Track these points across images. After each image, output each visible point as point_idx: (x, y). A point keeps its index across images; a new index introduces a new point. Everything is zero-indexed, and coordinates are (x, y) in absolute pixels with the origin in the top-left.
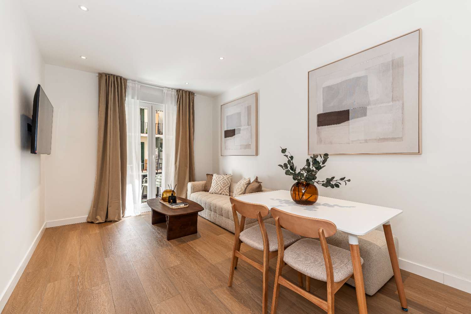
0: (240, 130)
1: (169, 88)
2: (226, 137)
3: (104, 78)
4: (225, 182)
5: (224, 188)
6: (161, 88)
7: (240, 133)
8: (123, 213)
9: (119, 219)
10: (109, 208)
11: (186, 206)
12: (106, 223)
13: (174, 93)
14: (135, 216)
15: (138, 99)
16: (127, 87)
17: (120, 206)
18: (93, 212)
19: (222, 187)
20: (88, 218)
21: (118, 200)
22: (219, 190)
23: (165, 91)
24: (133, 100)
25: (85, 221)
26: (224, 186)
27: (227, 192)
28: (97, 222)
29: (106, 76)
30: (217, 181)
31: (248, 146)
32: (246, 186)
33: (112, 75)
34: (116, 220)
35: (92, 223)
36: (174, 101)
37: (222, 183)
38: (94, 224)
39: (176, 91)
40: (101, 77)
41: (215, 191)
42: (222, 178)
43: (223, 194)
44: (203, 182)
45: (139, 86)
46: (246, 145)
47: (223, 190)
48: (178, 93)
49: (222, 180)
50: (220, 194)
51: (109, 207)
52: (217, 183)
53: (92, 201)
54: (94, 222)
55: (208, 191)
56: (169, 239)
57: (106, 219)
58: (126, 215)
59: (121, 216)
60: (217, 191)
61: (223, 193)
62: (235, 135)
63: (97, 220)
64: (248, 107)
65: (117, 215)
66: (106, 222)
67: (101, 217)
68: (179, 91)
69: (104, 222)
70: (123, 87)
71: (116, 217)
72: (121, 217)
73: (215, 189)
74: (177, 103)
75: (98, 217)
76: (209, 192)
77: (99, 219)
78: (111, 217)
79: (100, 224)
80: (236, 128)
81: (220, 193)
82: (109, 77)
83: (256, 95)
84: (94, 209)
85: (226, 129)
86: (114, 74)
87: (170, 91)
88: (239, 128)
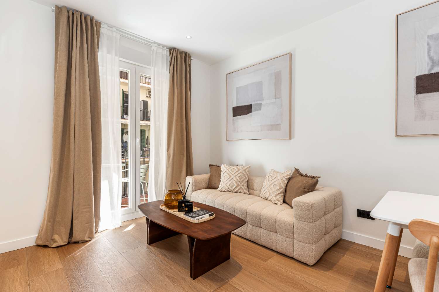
0: (260, 105)
1: (159, 45)
2: (234, 115)
3: (65, 14)
4: (242, 175)
5: (242, 184)
6: (148, 44)
7: (260, 109)
8: (97, 226)
9: (91, 238)
10: (74, 222)
11: (212, 217)
12: (69, 246)
13: (166, 53)
14: (114, 229)
15: (116, 55)
16: (101, 34)
17: (92, 216)
18: (46, 230)
19: (239, 184)
20: (38, 238)
21: (89, 208)
22: (235, 187)
23: (154, 48)
24: (109, 56)
25: (33, 244)
26: (241, 181)
27: (245, 189)
28: (54, 246)
29: (68, 12)
30: (231, 174)
31: (275, 127)
32: (286, 181)
33: (77, 11)
34: (86, 239)
35: (46, 246)
36: (165, 64)
37: (237, 177)
38: (49, 249)
39: (168, 50)
40: (59, 12)
41: (228, 188)
42: (237, 170)
43: (240, 192)
44: (206, 176)
45: (118, 36)
46: (272, 125)
47: (239, 187)
48: (172, 53)
49: (238, 173)
50: (235, 192)
51: (75, 220)
52: (230, 176)
53: (45, 212)
54: (49, 246)
55: (216, 188)
56: (195, 275)
57: (70, 239)
58: (100, 229)
59: (94, 231)
60: (231, 189)
61: (240, 190)
62: (251, 112)
63: (54, 241)
64: (275, 73)
65: (88, 232)
66: (69, 243)
67: (60, 235)
68: (173, 50)
69: (66, 243)
70: (95, 33)
71: (87, 235)
72: (94, 234)
73: (228, 185)
74: (170, 68)
75: (56, 237)
76: (218, 190)
77: (58, 241)
78: (77, 236)
79: (60, 248)
80: (253, 103)
81: (236, 190)
82: (73, 14)
83: (290, 56)
84: (50, 224)
85: (235, 105)
86: (81, 11)
87: (161, 48)
88: (259, 102)
